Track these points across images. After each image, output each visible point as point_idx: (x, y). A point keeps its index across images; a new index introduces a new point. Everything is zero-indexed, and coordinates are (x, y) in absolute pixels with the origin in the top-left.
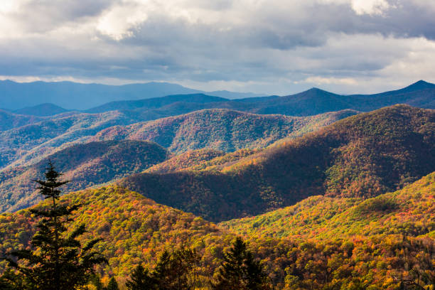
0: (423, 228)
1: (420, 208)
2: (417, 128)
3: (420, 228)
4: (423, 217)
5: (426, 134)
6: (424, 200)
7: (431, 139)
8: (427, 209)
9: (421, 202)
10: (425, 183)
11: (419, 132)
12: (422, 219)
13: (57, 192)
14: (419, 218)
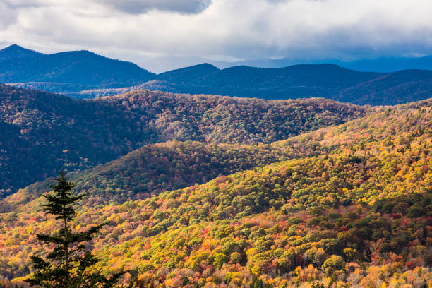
0: (21, 267)
1: (17, 236)
2: (11, 117)
3: (17, 267)
4: (21, 250)
5: (24, 125)
6: (22, 225)
7: (32, 133)
8: (27, 237)
9: (16, 228)
10: (23, 198)
11: (14, 122)
12: (20, 254)
13: (71, 211)
14: (16, 252)
